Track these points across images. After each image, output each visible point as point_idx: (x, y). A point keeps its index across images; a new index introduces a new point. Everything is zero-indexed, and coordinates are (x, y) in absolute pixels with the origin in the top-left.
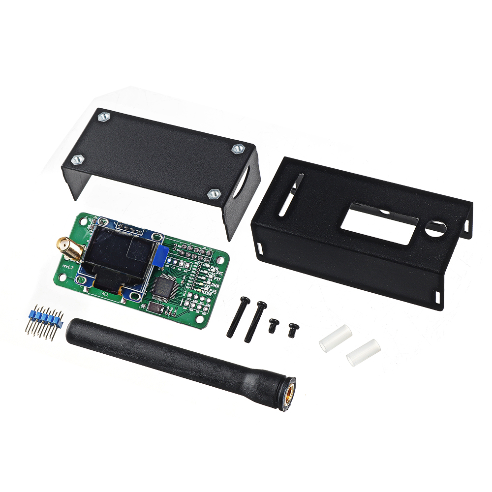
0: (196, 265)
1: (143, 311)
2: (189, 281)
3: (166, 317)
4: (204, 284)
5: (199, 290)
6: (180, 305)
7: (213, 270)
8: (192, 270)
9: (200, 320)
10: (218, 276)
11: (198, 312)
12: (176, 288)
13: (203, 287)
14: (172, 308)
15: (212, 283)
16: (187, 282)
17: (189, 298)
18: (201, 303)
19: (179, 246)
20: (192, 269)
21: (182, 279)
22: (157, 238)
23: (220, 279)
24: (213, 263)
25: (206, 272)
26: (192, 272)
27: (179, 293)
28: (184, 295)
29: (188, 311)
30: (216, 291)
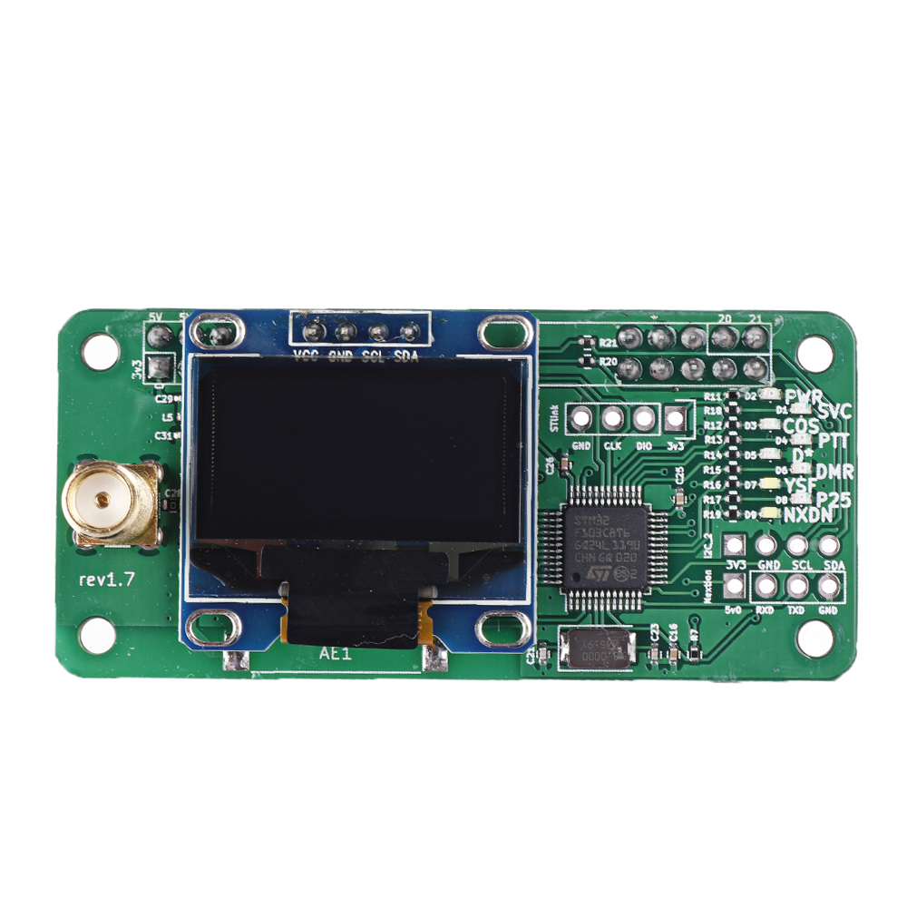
0: (715, 405)
1: (544, 677)
2: (706, 484)
3: (664, 672)
4: (781, 477)
5: (769, 512)
6: (707, 601)
7: (801, 407)
8: (702, 433)
9: (815, 640)
10: (830, 425)
11: (801, 611)
12: (659, 532)
13: (783, 491)
14: (674, 626)
15: (814, 464)
16: (701, 491)
17: (735, 558)
18: (797, 566)
19: (602, 343)
20: (700, 426)
21: (674, 486)
22: (507, 334)
23: (845, 435)
24: (788, 373)
25: (769, 424)
26: (708, 439)
27: (682, 549)
28: (708, 552)
29: (752, 619)
30: (845, 495)
